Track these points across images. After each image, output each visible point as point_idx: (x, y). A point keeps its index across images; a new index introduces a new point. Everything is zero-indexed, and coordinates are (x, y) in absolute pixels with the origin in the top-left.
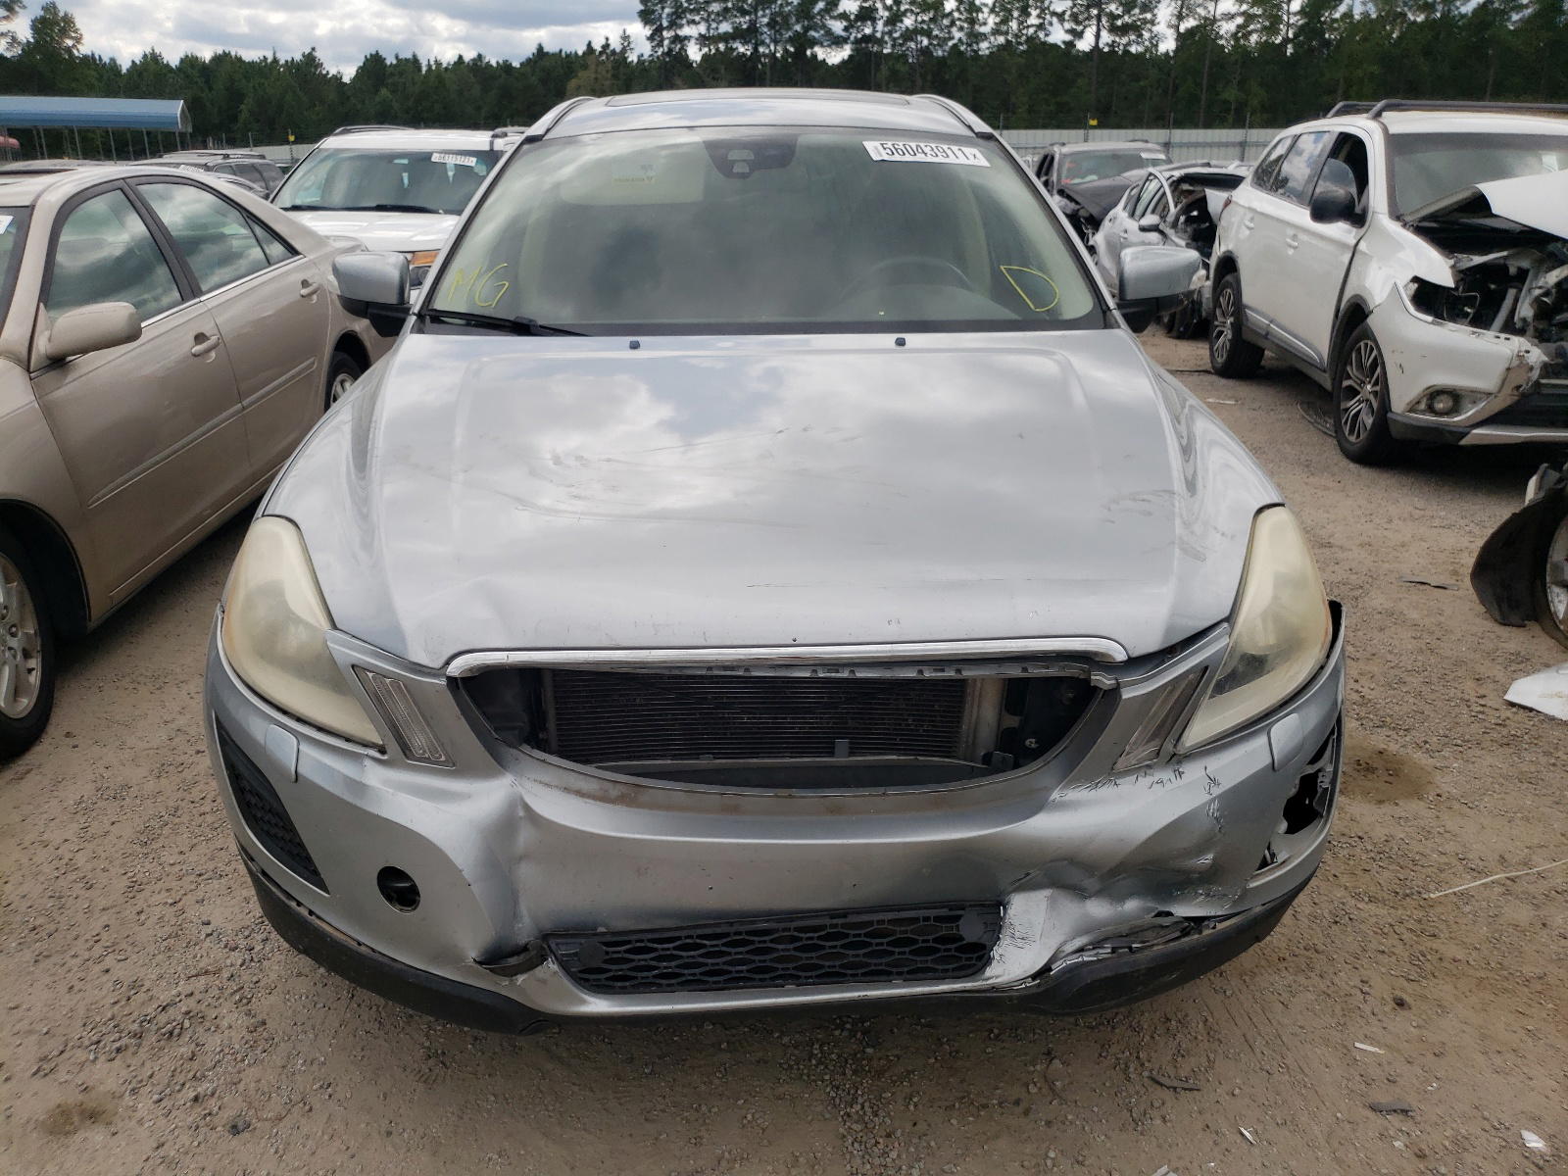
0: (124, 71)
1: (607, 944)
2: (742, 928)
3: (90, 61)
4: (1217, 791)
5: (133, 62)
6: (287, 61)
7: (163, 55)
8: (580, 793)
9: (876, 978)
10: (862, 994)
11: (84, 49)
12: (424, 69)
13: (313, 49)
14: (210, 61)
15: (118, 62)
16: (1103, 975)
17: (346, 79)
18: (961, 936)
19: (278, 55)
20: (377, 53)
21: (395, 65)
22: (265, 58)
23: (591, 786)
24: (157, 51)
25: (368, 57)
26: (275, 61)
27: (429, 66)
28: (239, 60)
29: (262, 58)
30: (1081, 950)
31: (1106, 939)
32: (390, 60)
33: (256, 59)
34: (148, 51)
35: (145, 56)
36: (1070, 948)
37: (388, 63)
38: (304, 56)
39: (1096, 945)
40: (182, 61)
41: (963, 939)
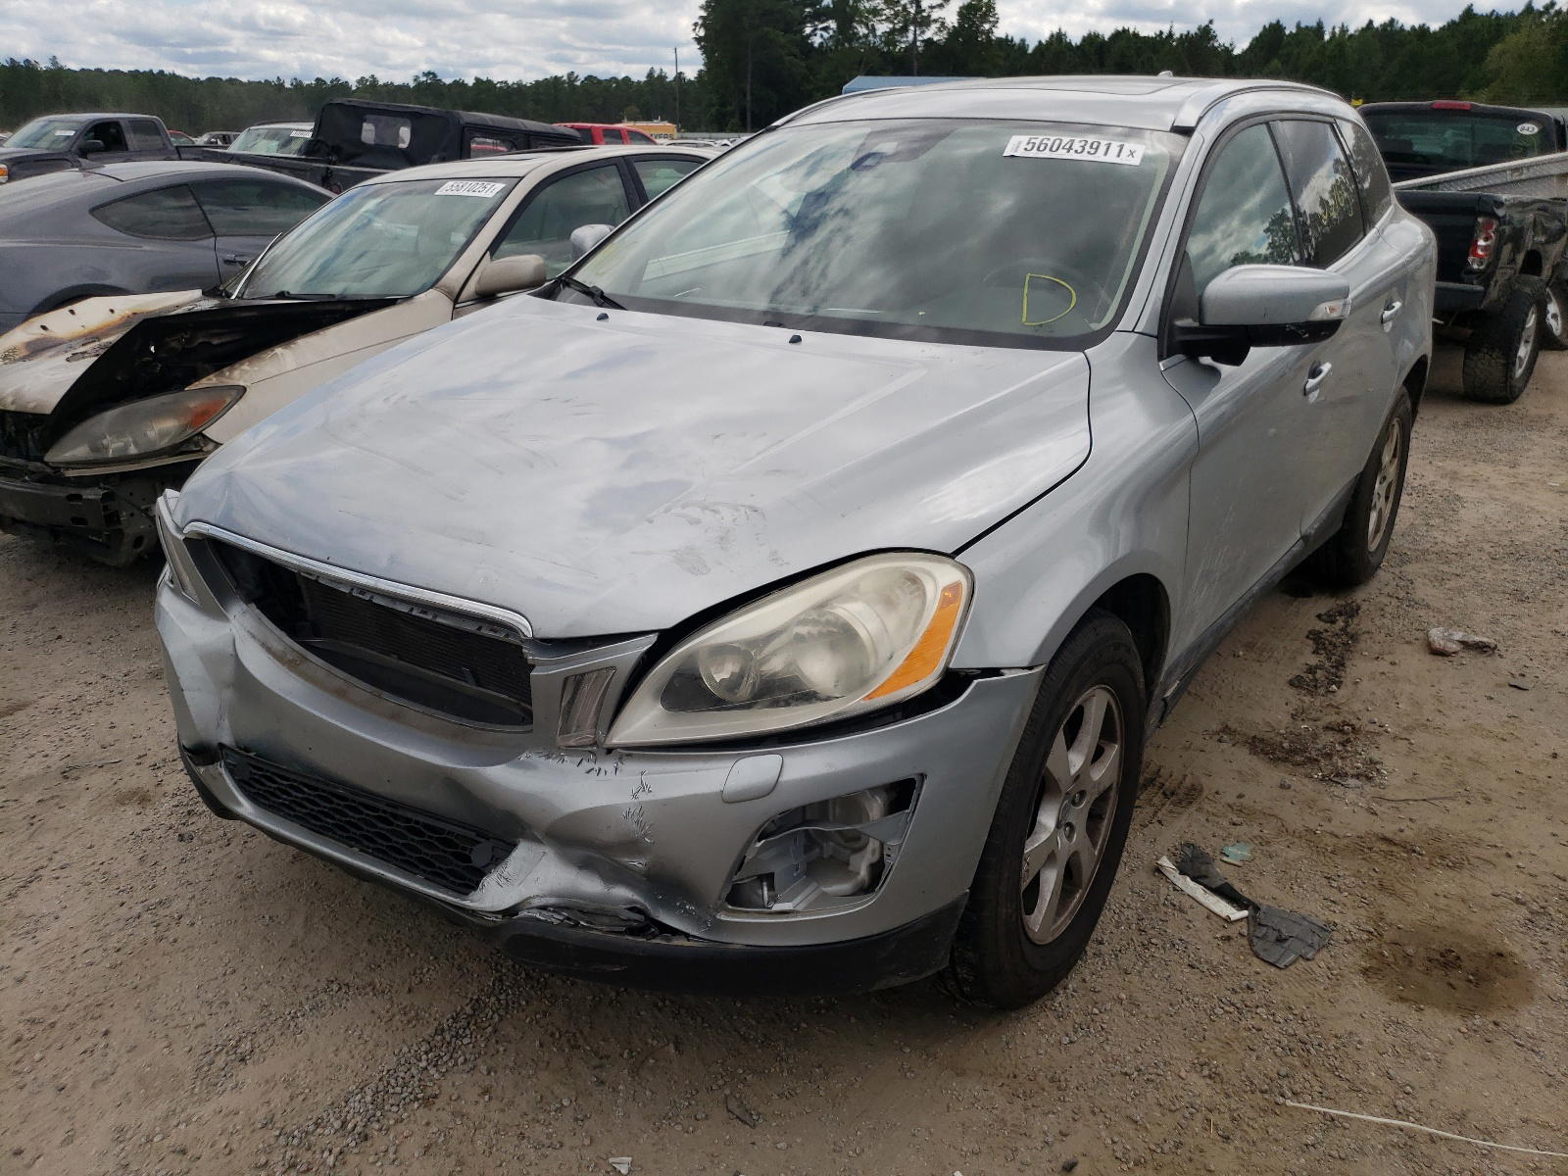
0: (1030, 51)
1: (254, 767)
2: (357, 799)
3: (1005, 43)
4: (643, 797)
5: (1040, 42)
6: (1181, 35)
7: (1068, 35)
8: (269, 650)
9: (409, 868)
10: (382, 872)
11: (999, 32)
12: (1327, 37)
13: (1211, 22)
14: (1110, 39)
15: (1027, 43)
16: (531, 933)
17: (1237, 51)
18: (470, 858)
19: (1174, 31)
20: (1278, 22)
21: (1295, 34)
22: (1161, 33)
23: (277, 646)
24: (1063, 31)
25: (1267, 26)
26: (1170, 35)
27: (1333, 33)
28: (1136, 35)
29: (1158, 33)
30: (544, 908)
31: (567, 908)
32: (1290, 29)
33: (1152, 35)
34: (1055, 30)
35: (1052, 36)
36: (537, 902)
37: (1287, 32)
38: (1199, 29)
39: (557, 909)
40: (1084, 39)
41: (471, 862)
